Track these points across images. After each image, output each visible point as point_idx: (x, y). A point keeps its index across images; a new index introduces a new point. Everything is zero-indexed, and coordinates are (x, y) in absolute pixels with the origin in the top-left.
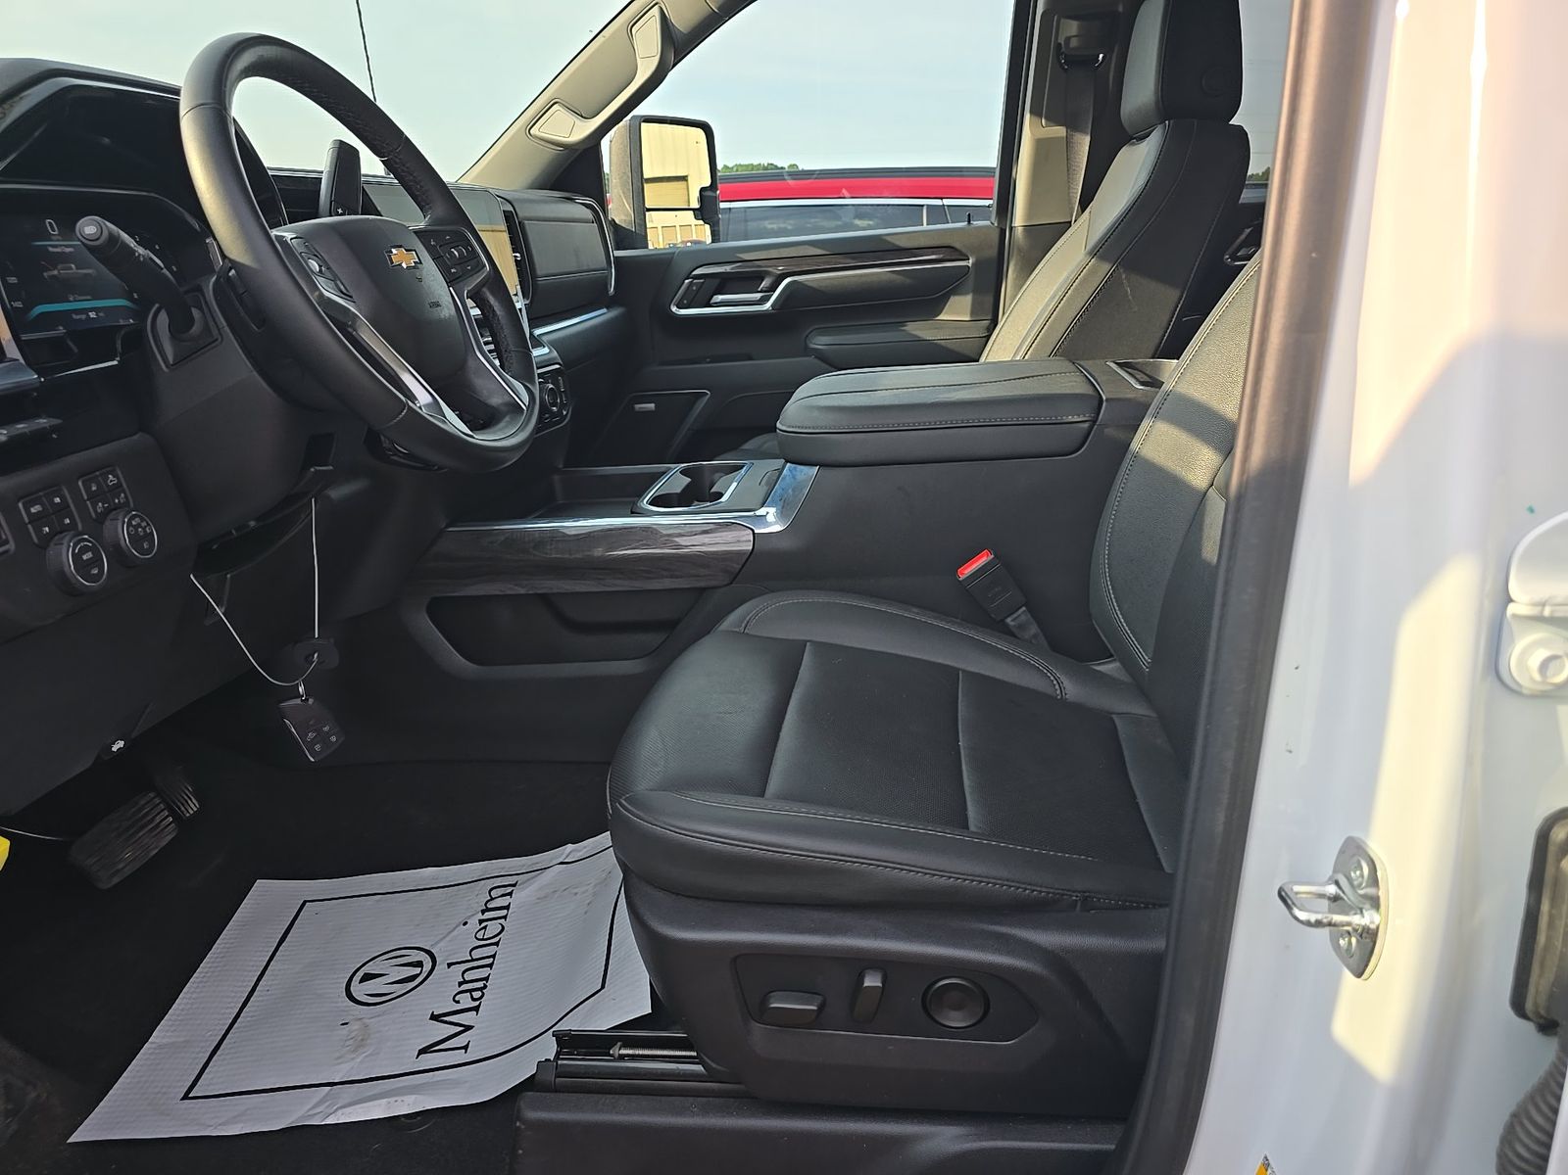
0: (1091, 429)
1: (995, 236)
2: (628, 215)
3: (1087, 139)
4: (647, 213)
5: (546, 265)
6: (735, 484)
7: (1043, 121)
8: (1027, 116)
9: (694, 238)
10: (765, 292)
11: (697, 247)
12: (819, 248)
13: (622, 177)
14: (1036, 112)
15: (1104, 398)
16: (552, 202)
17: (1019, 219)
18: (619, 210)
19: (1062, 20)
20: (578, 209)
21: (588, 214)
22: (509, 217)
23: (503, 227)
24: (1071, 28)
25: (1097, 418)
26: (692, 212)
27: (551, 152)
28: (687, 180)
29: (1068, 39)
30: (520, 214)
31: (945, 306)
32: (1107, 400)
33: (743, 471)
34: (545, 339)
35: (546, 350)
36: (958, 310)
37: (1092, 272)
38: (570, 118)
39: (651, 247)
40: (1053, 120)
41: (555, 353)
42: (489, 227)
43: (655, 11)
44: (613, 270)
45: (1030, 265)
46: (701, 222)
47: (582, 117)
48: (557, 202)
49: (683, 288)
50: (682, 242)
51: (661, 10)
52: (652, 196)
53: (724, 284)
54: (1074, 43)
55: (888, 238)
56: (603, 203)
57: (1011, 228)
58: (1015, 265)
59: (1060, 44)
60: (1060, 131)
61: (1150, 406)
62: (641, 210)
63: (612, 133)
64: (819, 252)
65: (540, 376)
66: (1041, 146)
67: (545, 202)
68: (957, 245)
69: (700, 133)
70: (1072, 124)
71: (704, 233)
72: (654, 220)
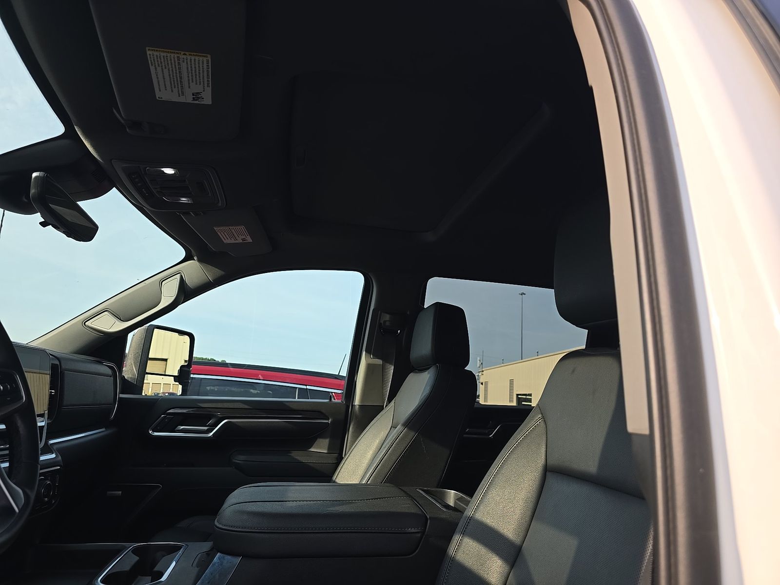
0: (421, 537)
1: (344, 409)
2: (134, 374)
3: (393, 367)
4: (146, 375)
5: (71, 397)
6: (174, 564)
7: (372, 356)
8: (364, 353)
9: (171, 391)
10: (211, 426)
11: (172, 397)
12: (247, 405)
13: (135, 354)
14: (368, 351)
15: (428, 517)
16: (88, 362)
17: (357, 402)
18: (129, 370)
19: (382, 313)
20: (104, 369)
21: (109, 372)
22: (54, 368)
23: (49, 372)
24: (387, 317)
25: (425, 531)
26: (173, 378)
27: (95, 335)
28: (167, 361)
29: (385, 322)
30: (63, 367)
31: (314, 443)
32: (429, 517)
33: (181, 552)
34: (55, 447)
35: (53, 456)
36: (321, 447)
37: (405, 436)
38: (112, 319)
39: (143, 394)
40: (376, 356)
41: (60, 458)
42: (38, 371)
43: (178, 276)
44: (116, 405)
45: (362, 427)
46: (178, 383)
47: (121, 320)
48: (91, 363)
49: (160, 419)
50: (163, 393)
51: (181, 276)
52: (151, 367)
53: (186, 419)
54: (388, 324)
55: (287, 404)
56: (120, 366)
57: (352, 405)
58: (354, 425)
59: (381, 323)
60: (379, 362)
61: (457, 524)
62: (143, 372)
63: (136, 331)
64: (246, 407)
65: (41, 474)
66: (370, 368)
67: (82, 362)
68: (323, 411)
69: (187, 339)
70: (386, 360)
71: (178, 389)
72: (149, 379)
